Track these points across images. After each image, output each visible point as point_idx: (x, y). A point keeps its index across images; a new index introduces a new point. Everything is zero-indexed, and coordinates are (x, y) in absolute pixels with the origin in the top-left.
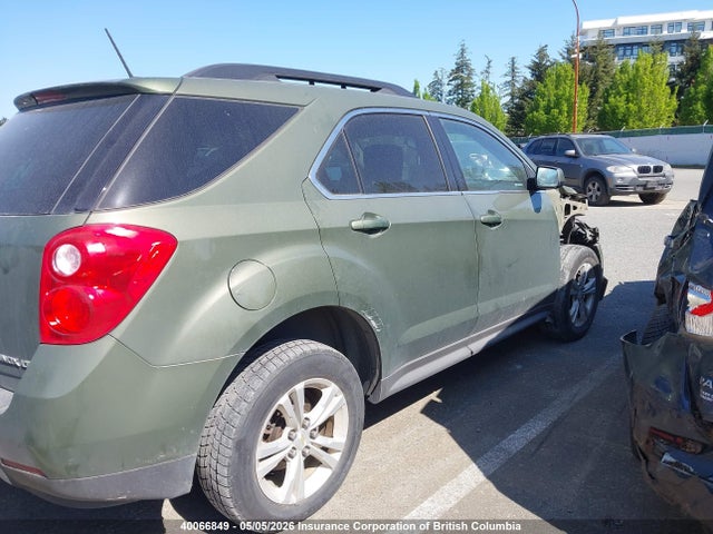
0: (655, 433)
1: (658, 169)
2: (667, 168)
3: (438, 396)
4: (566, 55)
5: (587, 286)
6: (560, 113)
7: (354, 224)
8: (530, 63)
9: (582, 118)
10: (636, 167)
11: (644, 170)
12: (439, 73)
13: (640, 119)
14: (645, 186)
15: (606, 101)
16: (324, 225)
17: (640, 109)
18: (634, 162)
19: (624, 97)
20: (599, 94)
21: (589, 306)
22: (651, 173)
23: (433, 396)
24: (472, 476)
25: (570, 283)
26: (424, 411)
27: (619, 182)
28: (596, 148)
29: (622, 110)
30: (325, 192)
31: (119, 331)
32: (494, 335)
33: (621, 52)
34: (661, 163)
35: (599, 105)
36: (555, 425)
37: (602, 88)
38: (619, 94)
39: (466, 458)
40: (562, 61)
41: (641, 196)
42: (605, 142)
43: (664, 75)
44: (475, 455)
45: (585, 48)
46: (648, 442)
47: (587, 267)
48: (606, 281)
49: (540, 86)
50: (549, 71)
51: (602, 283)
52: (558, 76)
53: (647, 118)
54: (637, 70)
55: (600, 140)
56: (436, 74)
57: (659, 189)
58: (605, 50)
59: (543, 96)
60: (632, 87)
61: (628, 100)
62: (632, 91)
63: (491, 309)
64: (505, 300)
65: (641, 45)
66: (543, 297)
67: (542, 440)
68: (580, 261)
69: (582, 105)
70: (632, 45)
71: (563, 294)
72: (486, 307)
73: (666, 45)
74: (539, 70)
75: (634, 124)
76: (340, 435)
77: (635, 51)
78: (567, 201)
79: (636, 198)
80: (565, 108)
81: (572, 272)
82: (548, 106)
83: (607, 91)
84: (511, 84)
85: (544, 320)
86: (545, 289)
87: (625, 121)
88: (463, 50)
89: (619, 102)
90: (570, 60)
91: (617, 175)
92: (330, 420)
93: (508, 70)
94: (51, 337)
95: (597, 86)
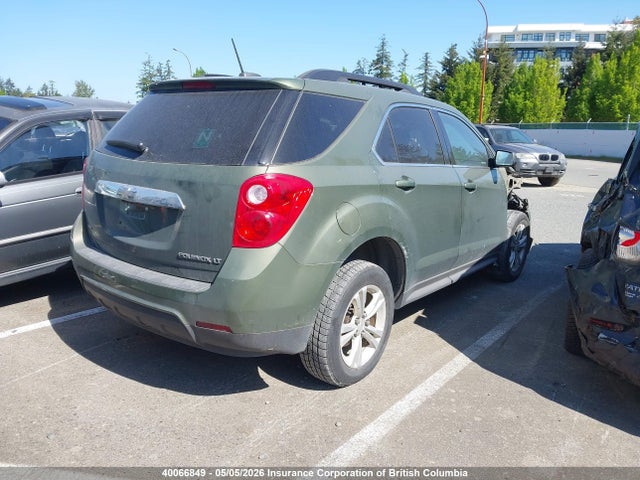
0: (594, 322)
1: (555, 158)
2: (562, 157)
3: (423, 314)
4: (473, 55)
5: (521, 241)
6: (468, 105)
7: (397, 183)
8: (442, 59)
9: (486, 110)
10: (537, 155)
11: (543, 158)
12: (362, 63)
13: (535, 114)
14: (544, 171)
15: (506, 97)
16: (384, 182)
17: (535, 106)
18: (537, 151)
19: (522, 95)
20: (500, 90)
21: (521, 257)
22: (549, 161)
23: (420, 313)
24: (462, 361)
25: (512, 237)
26: (416, 322)
27: (524, 166)
28: (505, 137)
29: (520, 106)
30: (380, 160)
31: (283, 241)
32: (464, 271)
33: (519, 56)
34: (557, 153)
35: (500, 99)
36: (509, 333)
37: (503, 85)
38: (517, 91)
39: (455, 350)
40: (470, 60)
41: (540, 179)
42: (513, 133)
43: (556, 78)
44: (461, 349)
45: (490, 49)
46: (589, 327)
47: (522, 227)
48: (531, 240)
49: (451, 81)
50: (459, 67)
51: (530, 240)
52: (468, 73)
53: (540, 114)
54: (534, 71)
55: (509, 131)
56: (359, 63)
57: (555, 174)
58: (506, 53)
59: (453, 88)
60: (528, 86)
61: (525, 98)
62: (529, 90)
63: (466, 251)
64: (474, 245)
65: (536, 50)
66: (495, 246)
67: (503, 341)
68: (518, 222)
69: (487, 99)
70: (529, 49)
71: (506, 246)
72: (463, 249)
73: (557, 51)
74: (450, 66)
75: (529, 118)
76: (380, 327)
77: (531, 55)
78: (510, 177)
79: (536, 181)
80: (473, 101)
81: (513, 229)
82: (458, 98)
83: (507, 88)
84: (424, 76)
85: (492, 264)
86: (496, 241)
87: (522, 115)
88: (383, 44)
89: (518, 99)
90: (477, 59)
91: (523, 161)
92: (374, 317)
93: (421, 63)
94: (239, 242)
95: (498, 84)
